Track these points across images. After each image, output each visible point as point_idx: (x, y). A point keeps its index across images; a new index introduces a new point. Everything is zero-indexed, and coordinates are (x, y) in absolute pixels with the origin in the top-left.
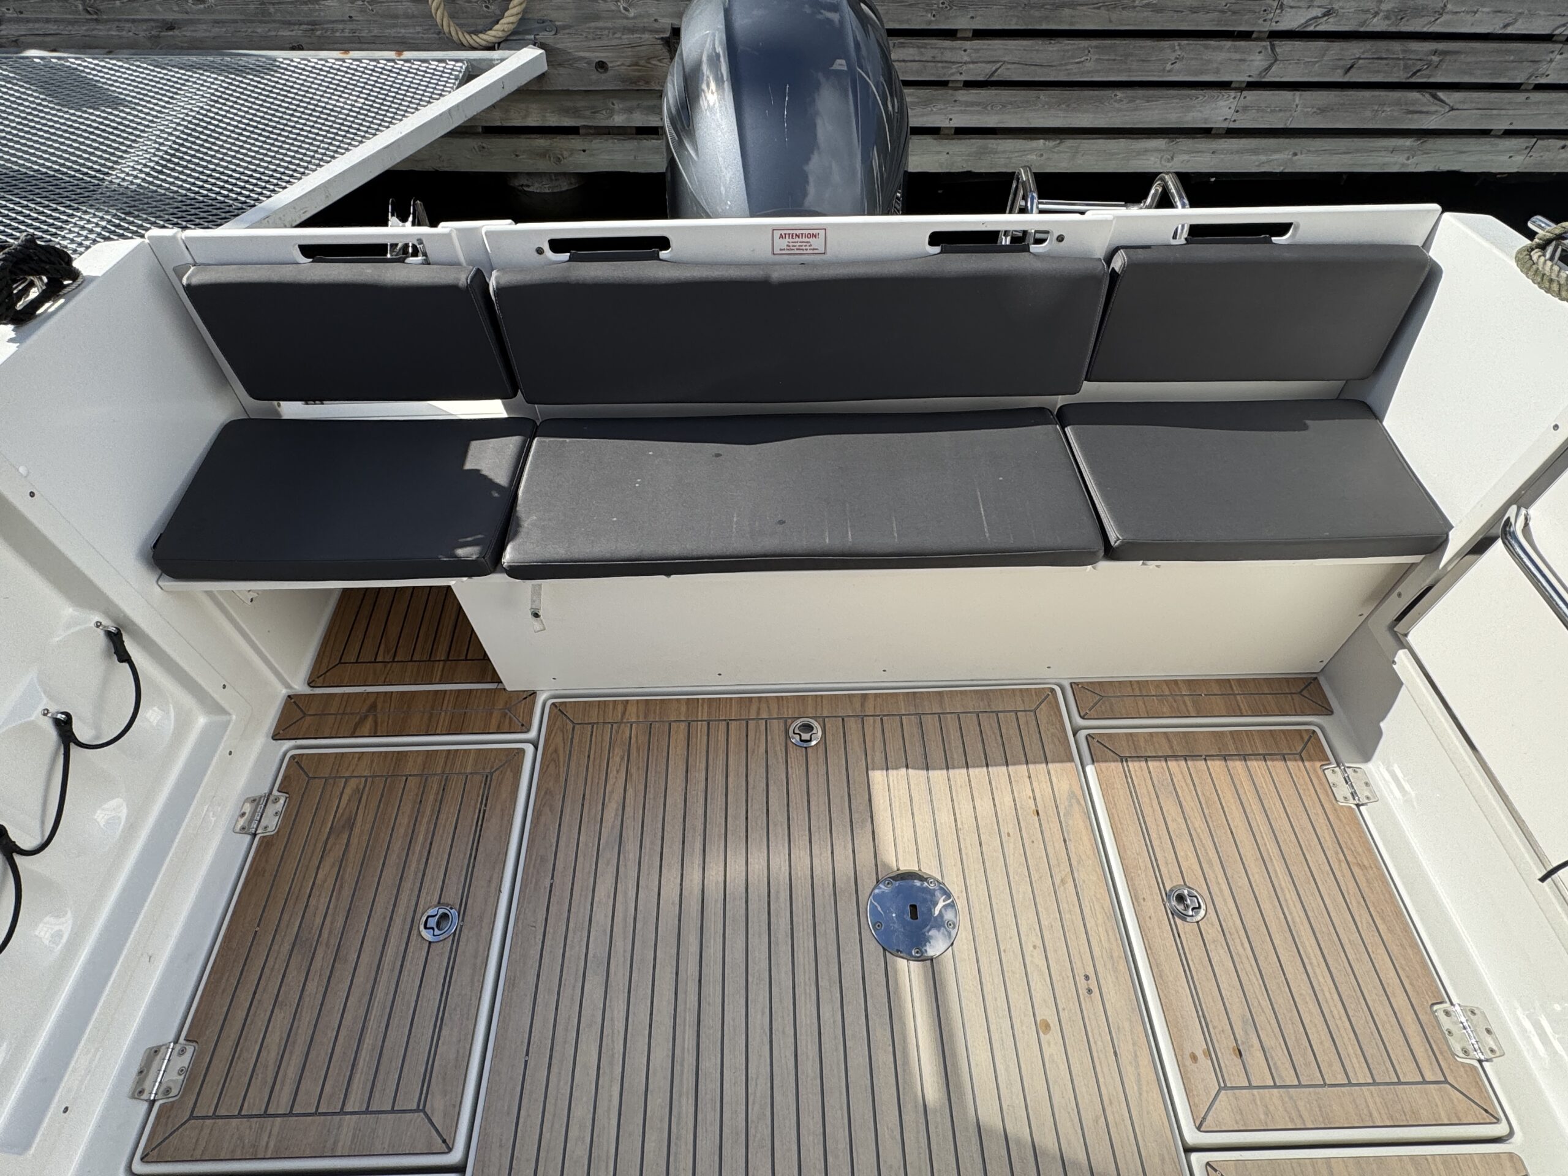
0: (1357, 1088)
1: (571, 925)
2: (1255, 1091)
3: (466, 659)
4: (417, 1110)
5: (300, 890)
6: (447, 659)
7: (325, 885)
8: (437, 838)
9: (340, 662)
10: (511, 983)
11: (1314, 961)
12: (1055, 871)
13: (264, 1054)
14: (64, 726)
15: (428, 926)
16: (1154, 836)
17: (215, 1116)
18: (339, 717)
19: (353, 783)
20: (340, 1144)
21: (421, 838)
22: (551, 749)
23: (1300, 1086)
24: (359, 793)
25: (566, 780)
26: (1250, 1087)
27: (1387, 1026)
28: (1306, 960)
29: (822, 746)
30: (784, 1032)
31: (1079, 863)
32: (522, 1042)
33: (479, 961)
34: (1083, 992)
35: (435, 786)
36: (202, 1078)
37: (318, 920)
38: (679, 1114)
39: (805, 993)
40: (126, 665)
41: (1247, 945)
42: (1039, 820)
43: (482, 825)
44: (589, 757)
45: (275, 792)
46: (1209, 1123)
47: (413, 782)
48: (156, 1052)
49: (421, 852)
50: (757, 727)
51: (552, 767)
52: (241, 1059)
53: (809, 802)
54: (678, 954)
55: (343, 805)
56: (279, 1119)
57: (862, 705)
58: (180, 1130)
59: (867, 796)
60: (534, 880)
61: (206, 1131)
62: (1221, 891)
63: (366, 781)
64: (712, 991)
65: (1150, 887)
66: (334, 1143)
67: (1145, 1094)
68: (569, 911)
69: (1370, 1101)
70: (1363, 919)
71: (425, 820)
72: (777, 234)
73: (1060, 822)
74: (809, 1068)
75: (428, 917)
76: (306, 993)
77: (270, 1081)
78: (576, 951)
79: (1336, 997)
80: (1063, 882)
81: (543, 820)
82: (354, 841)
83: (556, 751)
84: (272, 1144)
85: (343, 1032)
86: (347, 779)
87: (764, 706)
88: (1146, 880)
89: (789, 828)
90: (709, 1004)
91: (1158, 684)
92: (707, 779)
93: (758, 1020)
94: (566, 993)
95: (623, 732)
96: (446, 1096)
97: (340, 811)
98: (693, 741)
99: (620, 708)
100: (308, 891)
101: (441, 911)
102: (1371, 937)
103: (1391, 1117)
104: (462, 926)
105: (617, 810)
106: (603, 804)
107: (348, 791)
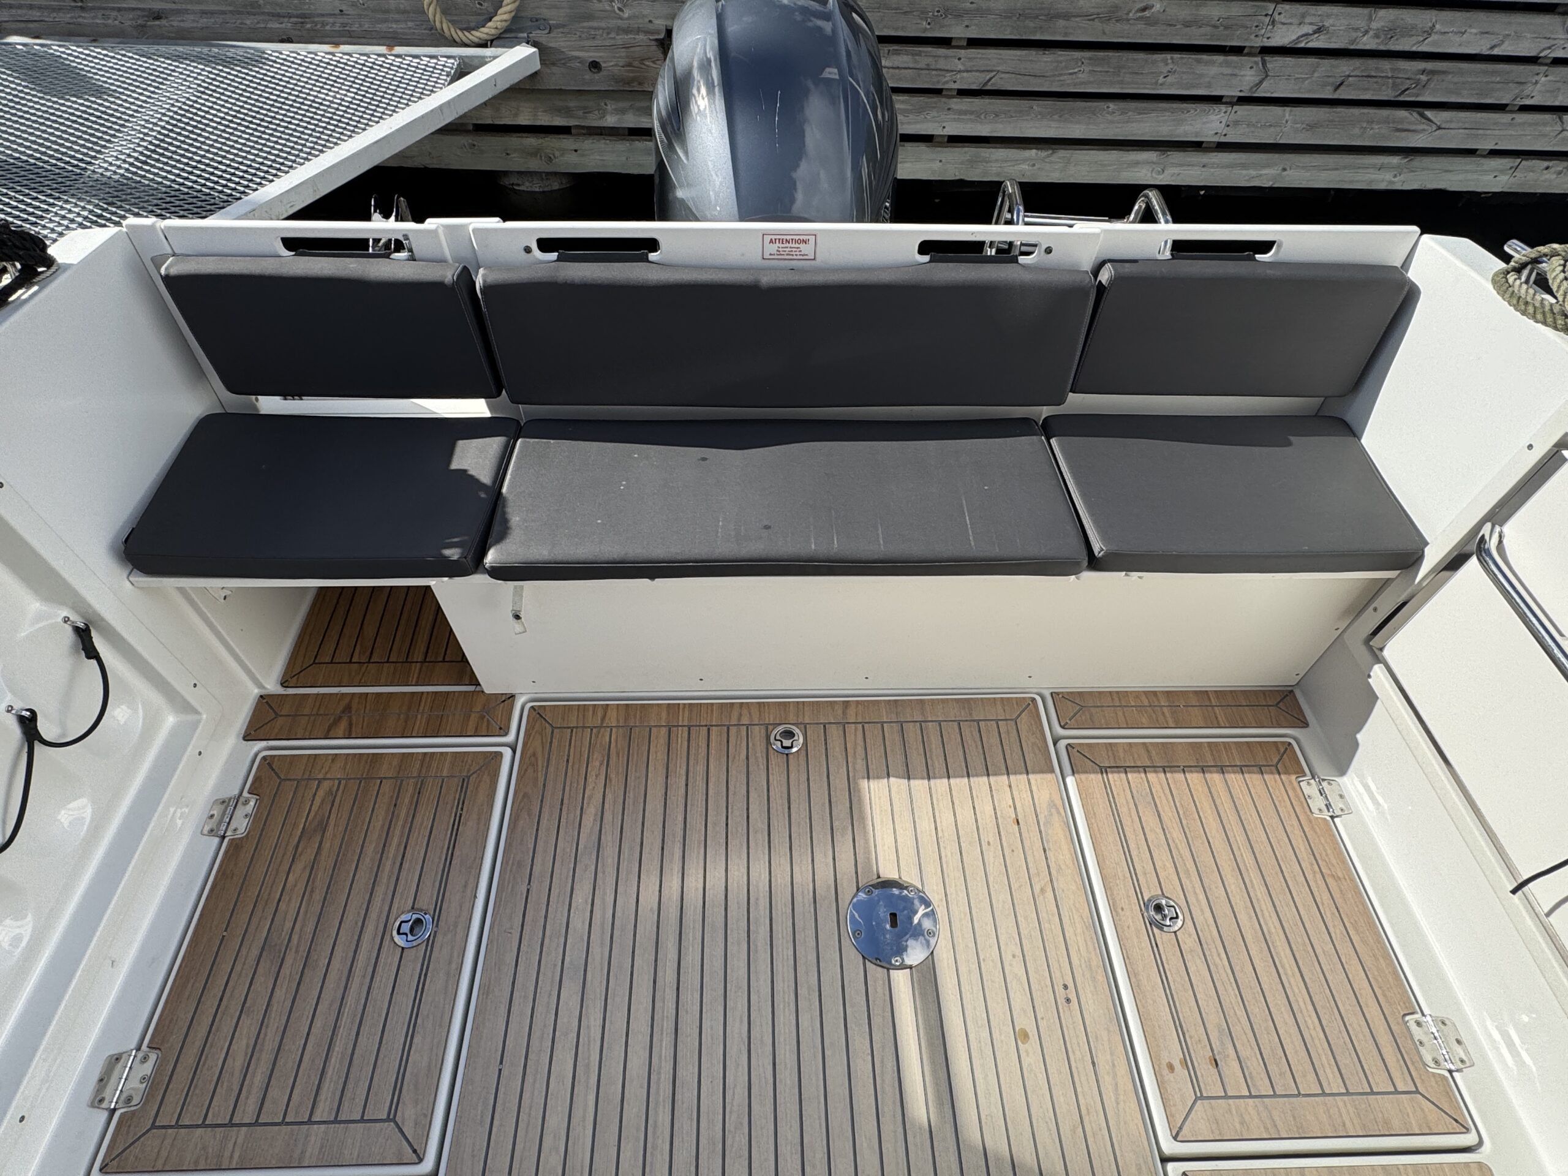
0: (1331, 1098)
1: (548, 933)
2: (1231, 1101)
3: (444, 661)
4: (388, 1120)
5: (269, 894)
6: (425, 661)
7: (296, 889)
8: (412, 842)
9: (314, 663)
10: (485, 990)
11: (1290, 973)
12: (1034, 881)
13: (229, 1061)
14: (29, 724)
15: (401, 932)
16: (1132, 846)
17: (177, 1126)
18: (312, 718)
19: (326, 785)
20: (308, 1154)
21: (395, 841)
22: (531, 751)
23: (1275, 1096)
24: (332, 794)
25: (544, 785)
26: (1226, 1097)
27: (1361, 1036)
28: (1281, 971)
29: (803, 753)
30: (762, 1041)
31: (1058, 872)
32: (496, 1050)
33: (454, 966)
34: (1061, 1001)
35: (411, 789)
36: (164, 1086)
37: (289, 925)
38: (655, 1122)
39: (784, 1001)
40: (94, 662)
41: (1224, 956)
42: (1020, 829)
43: (458, 830)
44: (568, 761)
45: (245, 794)
46: (1185, 1133)
47: (387, 786)
48: (117, 1059)
49: (395, 857)
50: (739, 731)
51: (530, 771)
52: (206, 1066)
53: (789, 808)
54: (656, 961)
55: (315, 808)
56: (244, 1129)
57: (844, 713)
58: (142, 1139)
59: (848, 805)
60: (511, 885)
61: (168, 1142)
62: (1198, 900)
63: (340, 783)
64: (690, 998)
65: (1128, 896)
66: (302, 1153)
67: (1122, 1105)
68: (546, 917)
69: (1343, 1111)
70: (1337, 931)
71: (400, 823)
72: (767, 239)
73: (1040, 832)
74: (787, 1077)
75: (402, 922)
76: (274, 1000)
77: (236, 1089)
78: (553, 956)
79: (1310, 1007)
80: (1042, 890)
81: (521, 823)
82: (327, 845)
83: (534, 754)
84: (236, 1155)
85: (312, 1038)
86: (320, 781)
87: (745, 712)
88: (1124, 890)
89: (769, 835)
90: (687, 1012)
91: (1137, 695)
92: (687, 785)
93: (737, 1029)
94: (542, 1000)
95: (603, 735)
96: (417, 1104)
97: (312, 814)
98: (673, 745)
99: (600, 714)
100: (278, 896)
101: (415, 917)
102: (1345, 949)
103: (1364, 1127)
104: (436, 932)
105: (596, 815)
106: (582, 809)
107: (321, 793)
